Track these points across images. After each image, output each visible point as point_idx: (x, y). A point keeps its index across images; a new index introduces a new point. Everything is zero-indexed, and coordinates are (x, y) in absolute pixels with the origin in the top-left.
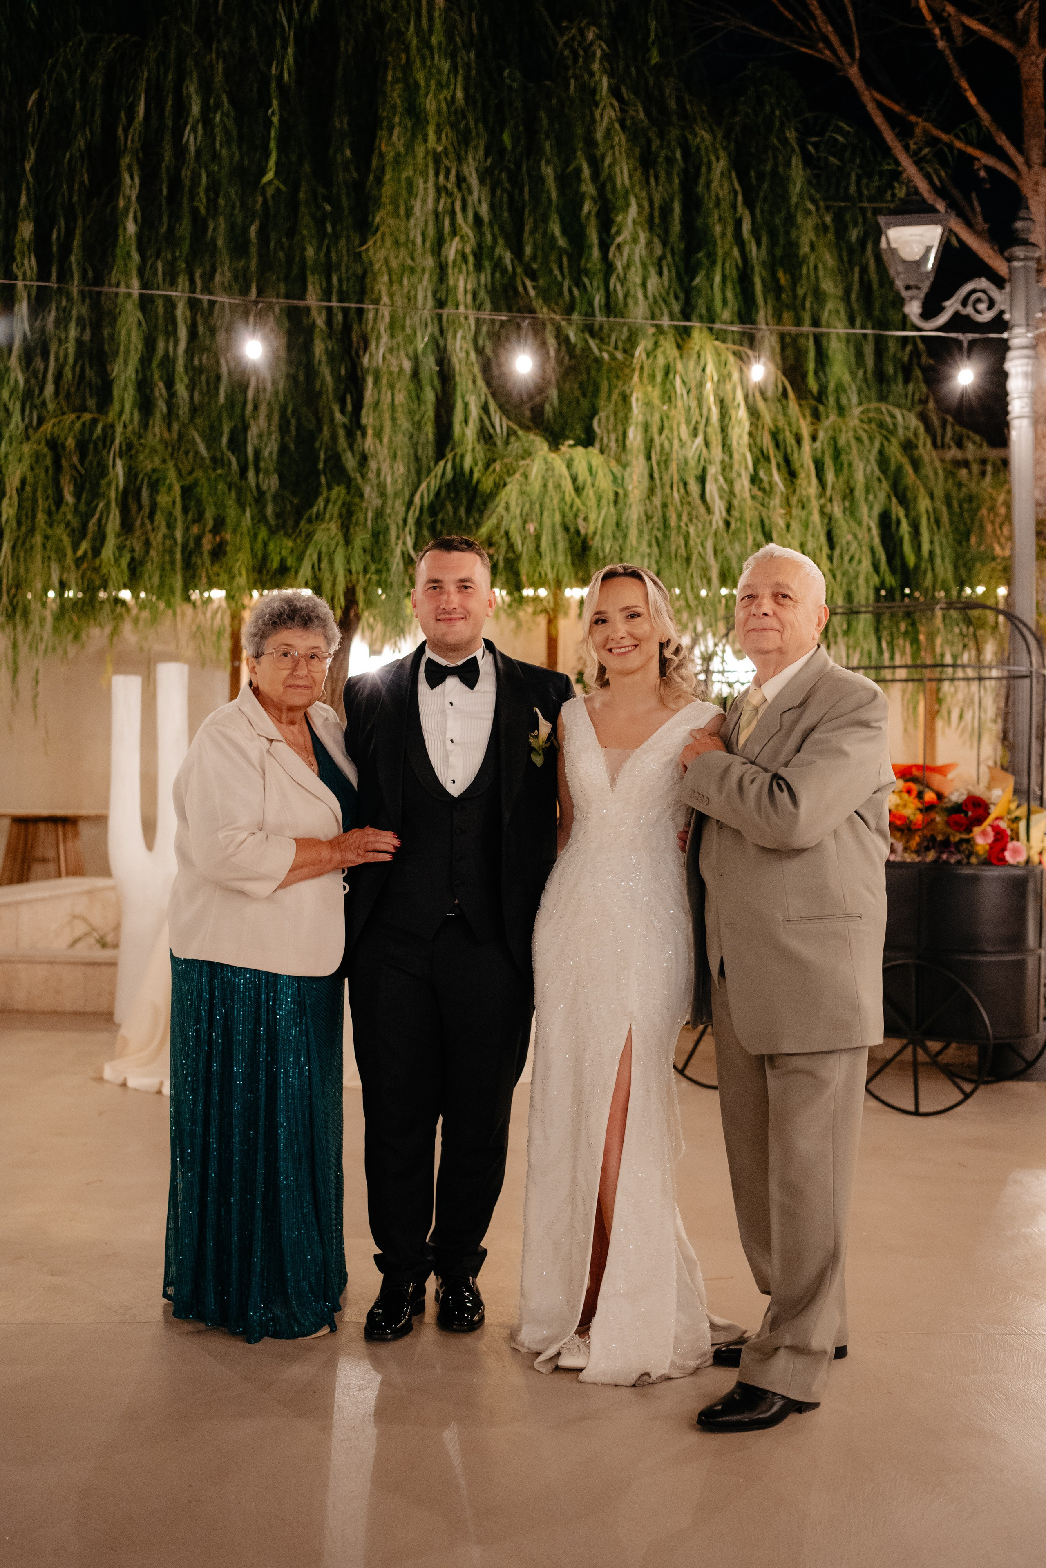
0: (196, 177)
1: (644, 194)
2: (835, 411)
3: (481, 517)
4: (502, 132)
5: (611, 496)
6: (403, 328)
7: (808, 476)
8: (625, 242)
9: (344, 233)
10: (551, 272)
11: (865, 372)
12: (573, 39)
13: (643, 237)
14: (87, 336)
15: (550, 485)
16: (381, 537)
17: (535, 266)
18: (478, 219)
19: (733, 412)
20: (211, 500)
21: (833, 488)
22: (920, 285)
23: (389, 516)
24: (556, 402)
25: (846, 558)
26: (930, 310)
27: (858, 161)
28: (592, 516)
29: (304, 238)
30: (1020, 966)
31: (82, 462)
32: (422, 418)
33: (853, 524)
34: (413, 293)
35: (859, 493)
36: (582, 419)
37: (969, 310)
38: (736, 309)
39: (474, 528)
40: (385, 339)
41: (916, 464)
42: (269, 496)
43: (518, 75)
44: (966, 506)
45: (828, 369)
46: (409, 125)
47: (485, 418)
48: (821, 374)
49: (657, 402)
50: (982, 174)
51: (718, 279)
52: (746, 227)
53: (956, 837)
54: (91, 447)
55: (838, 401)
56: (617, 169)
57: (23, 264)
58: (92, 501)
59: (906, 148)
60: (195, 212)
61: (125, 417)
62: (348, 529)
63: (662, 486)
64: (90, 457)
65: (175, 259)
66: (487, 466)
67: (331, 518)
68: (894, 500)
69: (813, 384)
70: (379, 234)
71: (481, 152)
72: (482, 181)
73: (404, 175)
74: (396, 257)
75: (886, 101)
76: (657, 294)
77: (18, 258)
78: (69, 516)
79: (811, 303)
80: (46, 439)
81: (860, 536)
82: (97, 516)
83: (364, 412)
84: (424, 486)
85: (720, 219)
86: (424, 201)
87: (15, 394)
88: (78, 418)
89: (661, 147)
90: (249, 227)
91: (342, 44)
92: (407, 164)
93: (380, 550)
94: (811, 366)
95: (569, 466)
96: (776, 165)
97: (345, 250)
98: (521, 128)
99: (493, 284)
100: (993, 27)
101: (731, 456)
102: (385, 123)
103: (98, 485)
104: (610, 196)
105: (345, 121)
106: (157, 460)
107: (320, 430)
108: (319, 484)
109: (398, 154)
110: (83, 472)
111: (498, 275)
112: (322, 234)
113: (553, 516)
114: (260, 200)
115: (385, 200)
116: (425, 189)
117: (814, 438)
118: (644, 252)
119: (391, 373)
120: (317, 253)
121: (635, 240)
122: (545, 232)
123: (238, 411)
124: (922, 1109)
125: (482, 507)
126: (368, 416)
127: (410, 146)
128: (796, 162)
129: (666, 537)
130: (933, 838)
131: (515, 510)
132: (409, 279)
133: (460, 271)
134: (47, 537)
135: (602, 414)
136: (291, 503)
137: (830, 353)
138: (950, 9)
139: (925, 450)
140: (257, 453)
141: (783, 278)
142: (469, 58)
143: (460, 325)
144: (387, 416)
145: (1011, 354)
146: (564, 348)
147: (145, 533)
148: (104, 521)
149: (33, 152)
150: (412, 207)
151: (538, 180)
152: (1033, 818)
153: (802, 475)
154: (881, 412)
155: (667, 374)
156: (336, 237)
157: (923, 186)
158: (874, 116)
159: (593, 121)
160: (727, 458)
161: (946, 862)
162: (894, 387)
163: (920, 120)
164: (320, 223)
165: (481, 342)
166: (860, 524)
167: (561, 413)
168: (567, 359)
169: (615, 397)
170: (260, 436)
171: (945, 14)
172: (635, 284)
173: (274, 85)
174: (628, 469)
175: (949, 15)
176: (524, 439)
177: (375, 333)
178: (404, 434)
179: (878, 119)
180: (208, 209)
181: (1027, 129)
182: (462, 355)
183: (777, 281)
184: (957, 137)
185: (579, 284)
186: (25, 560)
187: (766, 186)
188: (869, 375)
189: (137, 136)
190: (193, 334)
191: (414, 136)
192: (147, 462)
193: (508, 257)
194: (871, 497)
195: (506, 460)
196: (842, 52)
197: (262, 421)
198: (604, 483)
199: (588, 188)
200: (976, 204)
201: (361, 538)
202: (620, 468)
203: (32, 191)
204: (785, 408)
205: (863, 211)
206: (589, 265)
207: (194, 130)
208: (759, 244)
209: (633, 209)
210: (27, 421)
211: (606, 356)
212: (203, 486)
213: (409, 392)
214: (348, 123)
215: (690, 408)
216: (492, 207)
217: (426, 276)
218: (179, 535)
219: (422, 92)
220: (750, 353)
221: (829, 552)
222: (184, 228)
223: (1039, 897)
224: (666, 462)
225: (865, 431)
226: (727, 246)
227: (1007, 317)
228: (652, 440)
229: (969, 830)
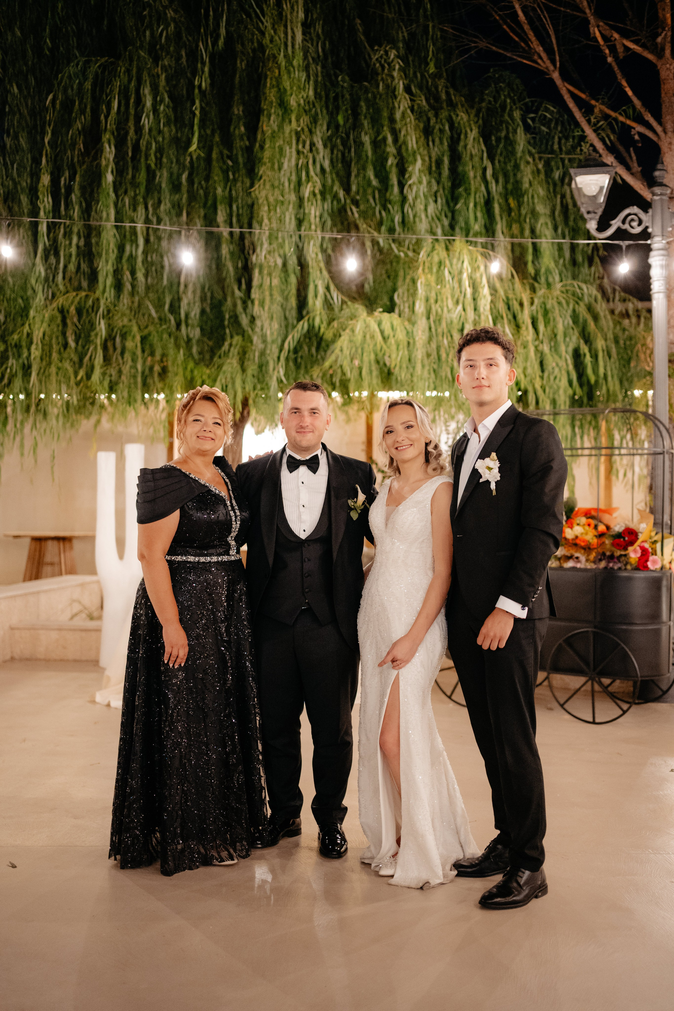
0: (149, 144)
1: (426, 152)
2: (545, 286)
3: (325, 354)
4: (338, 114)
5: (406, 344)
6: (277, 238)
7: (527, 328)
8: (414, 183)
9: (240, 179)
10: (368, 201)
11: (564, 260)
12: (381, 57)
13: (425, 180)
14: (82, 243)
15: (368, 337)
16: (264, 368)
17: (358, 197)
18: (323, 170)
19: (480, 290)
20: (159, 345)
21: (544, 335)
22: (596, 211)
23: (269, 355)
24: (372, 283)
25: (552, 378)
26: (603, 226)
27: (559, 128)
28: (394, 356)
29: (215, 182)
30: (657, 632)
31: (79, 321)
32: (289, 292)
33: (556, 357)
34: (283, 216)
35: (560, 337)
36: (387, 292)
37: (626, 226)
38: (483, 223)
39: (321, 361)
40: (266, 245)
41: (596, 318)
42: (194, 341)
43: (347, 78)
44: (628, 343)
45: (540, 260)
46: (280, 113)
47: (328, 294)
48: (536, 263)
49: (433, 284)
50: (637, 137)
51: (471, 205)
52: (489, 172)
53: (618, 553)
54: (85, 311)
55: (547, 280)
56: (409, 138)
57: (43, 201)
58: (85, 345)
59: (589, 121)
60: (148, 167)
61: (107, 294)
62: (243, 363)
63: (437, 335)
64: (84, 317)
65: (136, 195)
66: (329, 324)
67: (233, 356)
68: (582, 342)
69: (531, 269)
70: (262, 181)
71: (325, 127)
72: (325, 146)
73: (277, 144)
74: (273, 195)
75: (576, 92)
76: (434, 215)
77: (41, 197)
78: (72, 355)
79: (530, 219)
80: (58, 309)
81: (560, 365)
82: (89, 354)
83: (253, 291)
84: (290, 338)
85: (473, 167)
86: (290, 160)
87: (39, 280)
88: (77, 295)
89: (436, 122)
90: (181, 175)
91: (238, 62)
92: (279, 138)
93: (263, 376)
94: (530, 258)
95: (379, 324)
96: (508, 133)
97: (241, 189)
98: (350, 112)
99: (332, 209)
100: (643, 46)
101: (479, 316)
102: (265, 112)
103: (89, 336)
104: (405, 154)
105: (241, 109)
106: (126, 320)
107: (226, 300)
108: (225, 333)
109: (274, 132)
110: (80, 327)
111: (335, 203)
112: (226, 179)
113: (370, 355)
114: (188, 159)
115: (265, 160)
116: (290, 153)
117: (532, 303)
118: (426, 190)
119: (269, 267)
120: (223, 191)
121: (420, 182)
122: (365, 176)
123: (175, 288)
124: (597, 720)
125: (326, 348)
126: (255, 293)
127: (281, 127)
128: (520, 131)
129: (440, 366)
130: (604, 554)
131: (346, 352)
132: (280, 208)
133: (312, 204)
134: (59, 369)
135: (400, 291)
136: (208, 345)
137: (542, 250)
138: (616, 36)
139: (602, 308)
140: (187, 316)
141: (512, 203)
142: (317, 69)
143: (312, 238)
144: (267, 293)
145: (652, 254)
146: (376, 248)
147: (119, 365)
148: (93, 357)
149: (50, 132)
150: (283, 163)
151: (359, 144)
152: (666, 541)
153: (524, 328)
154: (574, 286)
155: (440, 267)
156: (235, 180)
157: (599, 146)
158: (568, 103)
159: (394, 107)
160: (477, 318)
161: (612, 568)
162: (582, 269)
163: (597, 104)
164: (225, 172)
165: (325, 246)
166: (560, 357)
167: (375, 289)
168: (378, 254)
169: (408, 280)
170: (189, 304)
171: (613, 39)
172: (420, 209)
173: (197, 91)
174: (416, 326)
175: (615, 39)
176: (352, 307)
177: (260, 242)
178: (278, 305)
179: (571, 105)
180: (156, 165)
181: (664, 110)
182: (313, 256)
183: (508, 205)
184: (620, 114)
185: (385, 207)
186: (45, 382)
187: (501, 146)
188: (567, 262)
189: (113, 122)
190: (147, 241)
191: (283, 120)
192: (119, 321)
193: (341, 194)
194: (568, 339)
195: (341, 320)
196: (548, 63)
197: (190, 294)
198: (401, 335)
199: (391, 149)
200: (633, 155)
201: (252, 369)
202: (411, 326)
203: (49, 156)
204: (513, 284)
205: (563, 160)
206: (392, 197)
207: (148, 116)
208: (497, 182)
209: (419, 163)
210: (45, 295)
211: (402, 254)
212: (154, 336)
213: (281, 278)
214: (243, 111)
215: (454, 288)
216: (332, 161)
217: (291, 206)
218: (139, 367)
219: (289, 93)
220: (491, 253)
221: (541, 374)
222: (142, 177)
223: (670, 590)
224: (440, 320)
225: (564, 298)
226: (477, 184)
227: (650, 230)
228: (430, 308)
229: (626, 549)
